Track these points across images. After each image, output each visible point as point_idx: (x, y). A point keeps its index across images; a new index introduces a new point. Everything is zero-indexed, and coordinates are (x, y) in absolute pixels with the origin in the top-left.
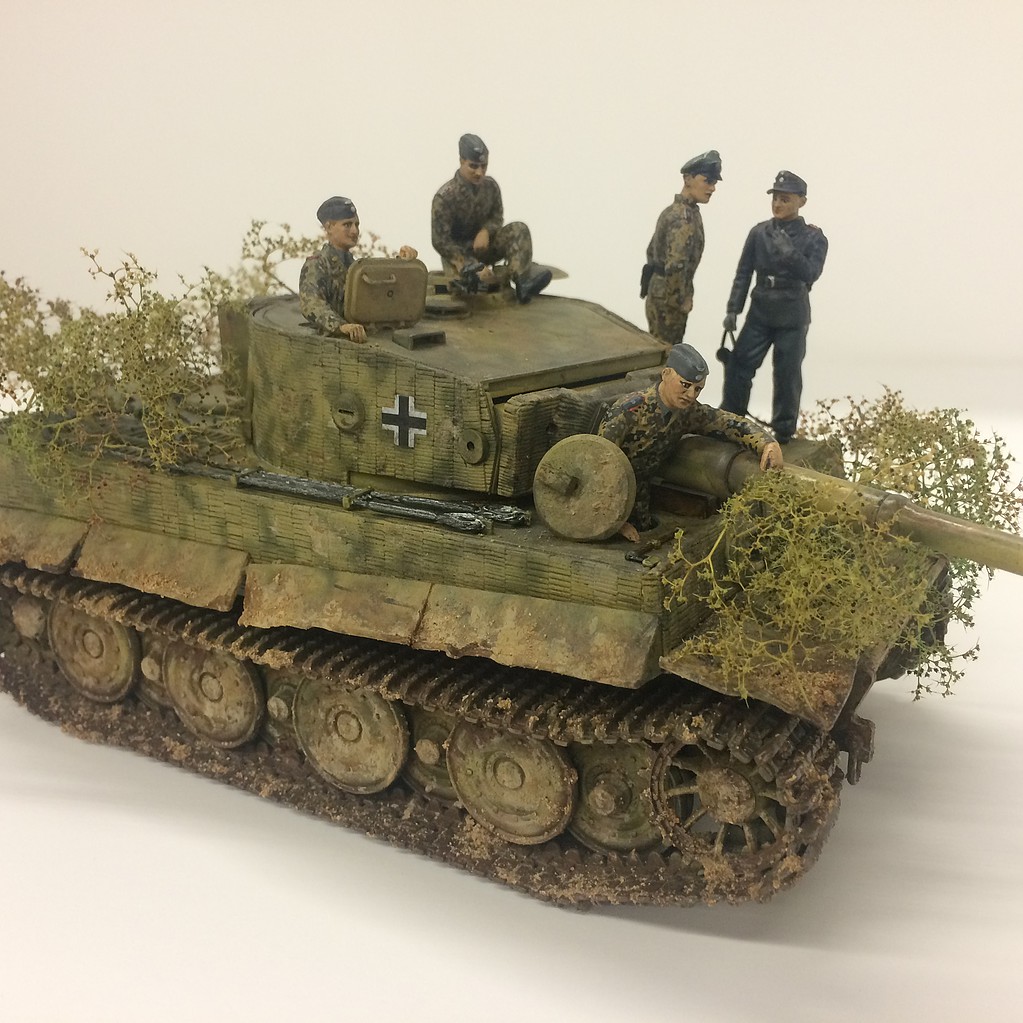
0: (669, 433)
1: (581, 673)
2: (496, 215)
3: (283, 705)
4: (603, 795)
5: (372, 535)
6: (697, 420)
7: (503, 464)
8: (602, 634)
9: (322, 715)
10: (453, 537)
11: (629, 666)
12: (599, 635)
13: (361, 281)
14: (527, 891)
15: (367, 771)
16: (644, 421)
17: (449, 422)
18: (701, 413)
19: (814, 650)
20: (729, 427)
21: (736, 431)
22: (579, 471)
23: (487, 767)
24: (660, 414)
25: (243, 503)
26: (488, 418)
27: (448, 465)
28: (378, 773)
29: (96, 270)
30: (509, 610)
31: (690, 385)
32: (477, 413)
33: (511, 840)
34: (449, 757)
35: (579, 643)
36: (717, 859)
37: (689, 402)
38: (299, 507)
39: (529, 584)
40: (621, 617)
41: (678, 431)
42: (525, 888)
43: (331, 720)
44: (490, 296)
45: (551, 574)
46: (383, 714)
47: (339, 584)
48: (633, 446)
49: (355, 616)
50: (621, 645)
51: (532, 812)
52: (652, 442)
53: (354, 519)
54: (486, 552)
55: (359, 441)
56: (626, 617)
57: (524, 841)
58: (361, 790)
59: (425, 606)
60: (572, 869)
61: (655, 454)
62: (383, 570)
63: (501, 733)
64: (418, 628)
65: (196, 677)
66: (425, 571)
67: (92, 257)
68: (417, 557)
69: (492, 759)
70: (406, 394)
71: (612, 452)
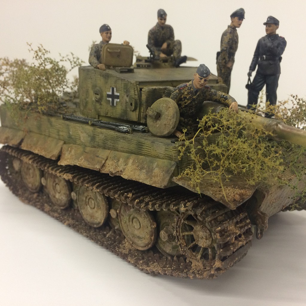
0: (197, 98)
1: (148, 182)
2: (172, 38)
3: (75, 195)
4: (164, 233)
5: (95, 134)
6: (209, 95)
7: (142, 111)
8: (157, 168)
9: (84, 199)
10: (117, 134)
11: (163, 180)
12: (156, 169)
13: (107, 51)
14: (136, 266)
15: (96, 219)
16: (186, 93)
17: (126, 96)
18: (211, 92)
19: (230, 176)
20: (221, 97)
21: (223, 99)
22: (161, 111)
23: (130, 220)
24: (193, 91)
25: (63, 124)
26: (137, 94)
27: (125, 112)
28: (99, 220)
29: (30, 49)
30: (131, 159)
31: (202, 79)
32: (133, 92)
33: (137, 248)
34: (119, 216)
35: (150, 171)
36: (198, 261)
37: (202, 86)
38: (77, 125)
39: (138, 151)
40: (164, 162)
41: (201, 98)
42: (135, 265)
43: (87, 200)
44: (163, 64)
45: (145, 147)
46: (100, 199)
47: (86, 151)
48: (182, 103)
49: (87, 162)
50: (163, 173)
51: (142, 238)
52: (190, 102)
53: (91, 128)
54: (127, 139)
55: (101, 104)
56: (166, 162)
57: (141, 249)
58: (95, 226)
59: (107, 158)
60: (155, 261)
61: (192, 106)
62: (99, 146)
63: (133, 208)
64: (103, 166)
65: (54, 184)
66: (110, 146)
67: (30, 45)
68: (108, 142)
69: (131, 217)
70: (113, 87)
71: (172, 104)
